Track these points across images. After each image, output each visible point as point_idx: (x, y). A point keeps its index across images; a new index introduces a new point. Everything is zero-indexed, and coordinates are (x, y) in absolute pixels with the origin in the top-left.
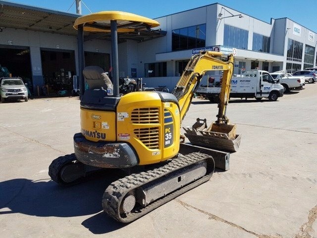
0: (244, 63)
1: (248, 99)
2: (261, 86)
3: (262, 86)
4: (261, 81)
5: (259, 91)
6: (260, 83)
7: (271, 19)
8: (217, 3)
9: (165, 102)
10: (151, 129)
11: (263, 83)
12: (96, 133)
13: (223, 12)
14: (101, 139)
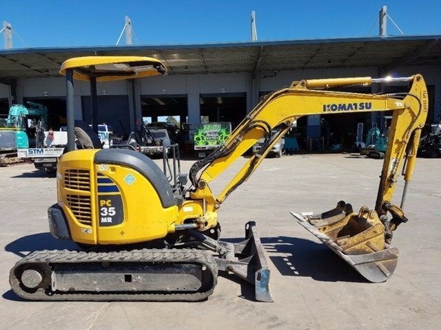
9: (100, 163)
10: (82, 197)
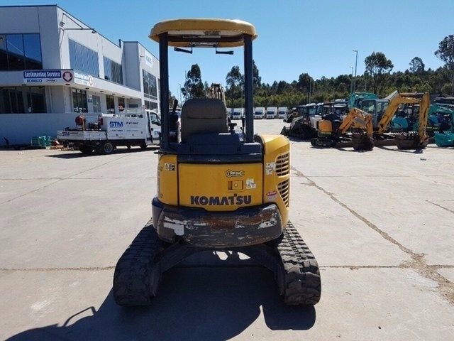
0: (98, 98)
1: (132, 147)
2: (150, 130)
3: (152, 129)
4: (149, 123)
5: (149, 136)
6: (149, 127)
7: (120, 40)
8: (56, 6)
11: (152, 126)
12: (235, 198)
13: (65, 20)
14: (244, 204)
